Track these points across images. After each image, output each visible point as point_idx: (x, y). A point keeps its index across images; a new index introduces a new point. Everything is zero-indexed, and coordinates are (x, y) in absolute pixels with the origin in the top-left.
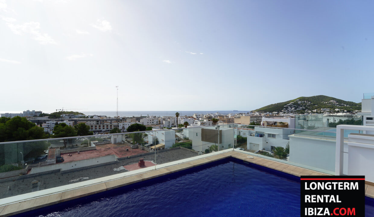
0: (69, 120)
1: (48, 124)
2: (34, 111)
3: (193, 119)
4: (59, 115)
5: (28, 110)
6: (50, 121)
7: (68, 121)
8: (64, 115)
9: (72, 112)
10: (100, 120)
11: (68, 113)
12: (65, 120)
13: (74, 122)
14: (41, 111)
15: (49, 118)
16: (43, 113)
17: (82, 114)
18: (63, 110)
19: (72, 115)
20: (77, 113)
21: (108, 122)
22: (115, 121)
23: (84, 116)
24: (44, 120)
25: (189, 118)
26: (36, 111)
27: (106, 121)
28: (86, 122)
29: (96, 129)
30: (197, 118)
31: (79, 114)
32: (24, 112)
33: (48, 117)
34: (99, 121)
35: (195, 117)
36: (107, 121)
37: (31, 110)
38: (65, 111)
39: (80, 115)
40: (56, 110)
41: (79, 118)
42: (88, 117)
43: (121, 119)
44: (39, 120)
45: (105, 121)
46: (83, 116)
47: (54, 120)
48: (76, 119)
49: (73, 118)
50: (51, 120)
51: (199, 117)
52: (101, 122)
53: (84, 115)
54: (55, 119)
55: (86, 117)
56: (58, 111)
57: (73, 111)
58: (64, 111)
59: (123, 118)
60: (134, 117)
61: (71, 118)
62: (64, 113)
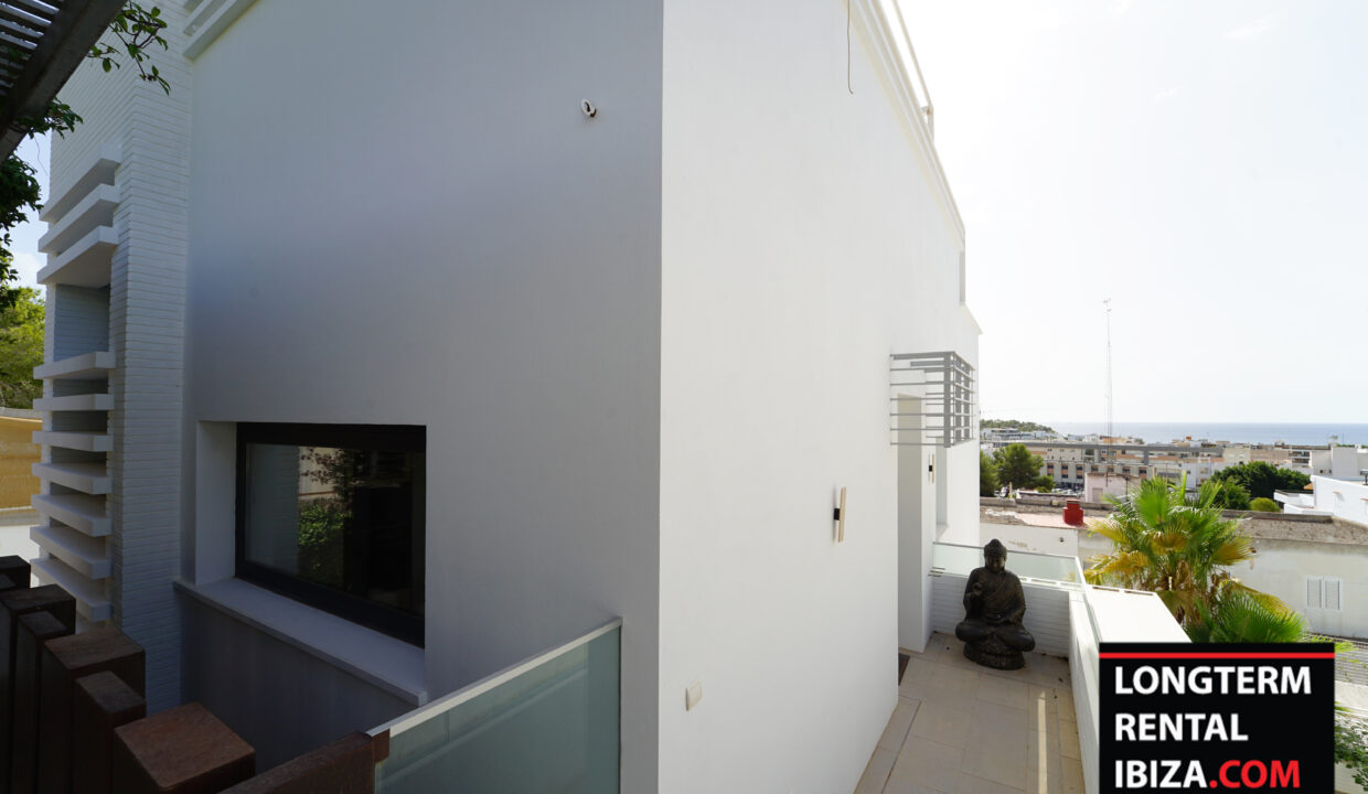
9: (1014, 424)
10: (1097, 447)
11: (1000, 424)
17: (1047, 430)
19: (1010, 431)
20: (1031, 427)
21: (1132, 457)
22: (1165, 453)
23: (1054, 435)
27: (1124, 453)
28: (1045, 449)
31: (1037, 429)
34: (1096, 452)
36: (1127, 452)
39: (1037, 432)
43: (1192, 444)
45: (1119, 452)
46: (1049, 435)
52: (1104, 455)
57: (1017, 420)
59: (1206, 446)
60: (1283, 446)
61: (1006, 439)
62: (991, 425)
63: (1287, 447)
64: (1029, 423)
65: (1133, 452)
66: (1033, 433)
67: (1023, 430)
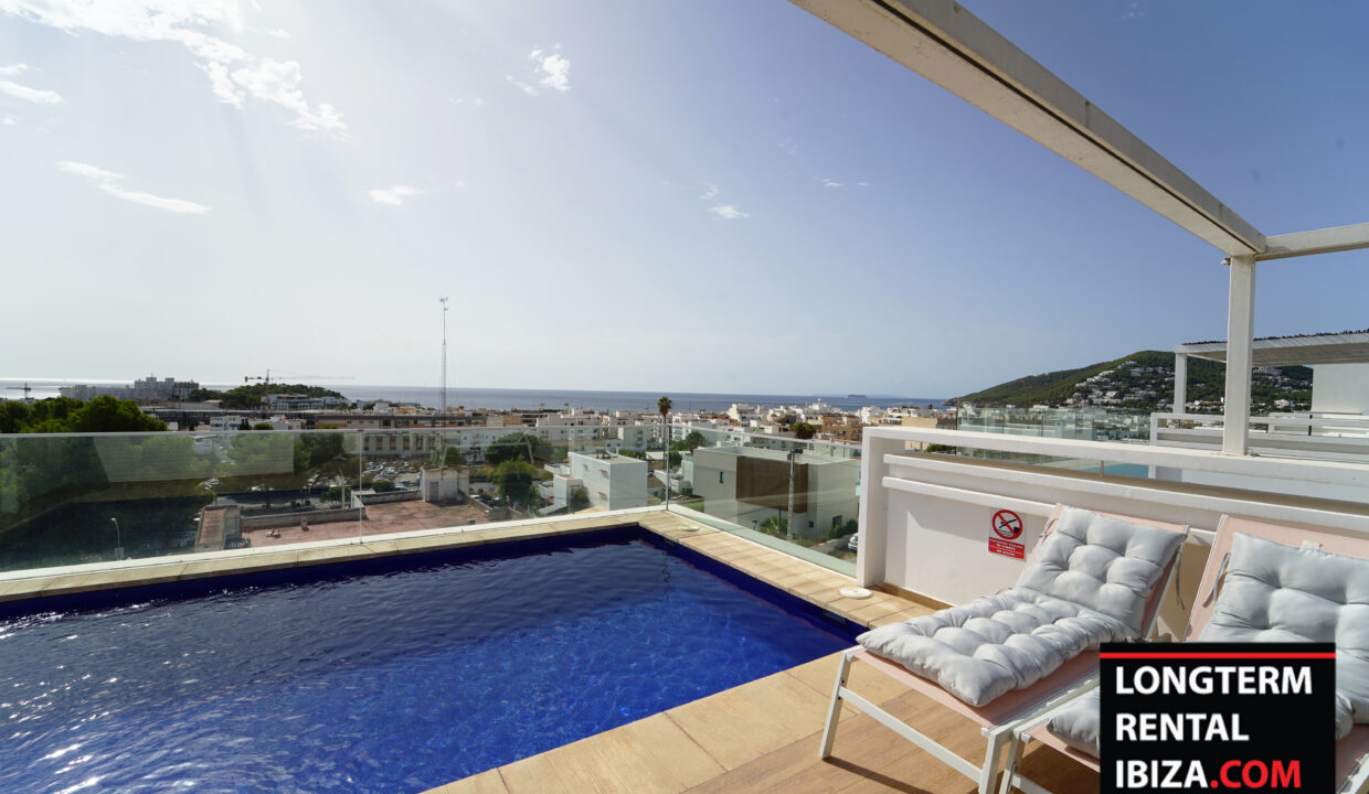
0: (289, 417)
1: (217, 426)
2: (172, 379)
3: (726, 424)
4: (255, 396)
5: (150, 376)
6: (224, 418)
7: (283, 417)
8: (273, 398)
9: (301, 389)
10: (393, 417)
11: (286, 389)
12: (273, 415)
13: (304, 421)
14: (195, 381)
15: (221, 406)
16: (200, 388)
17: (337, 395)
18: (267, 380)
19: (299, 398)
20: (319, 392)
21: (423, 426)
22: (447, 421)
23: (343, 401)
24: (205, 414)
25: (713, 418)
26: (178, 380)
27: (416, 422)
28: (344, 422)
29: (380, 448)
30: (743, 418)
31: (325, 394)
32: (138, 383)
33: (220, 404)
34: (392, 423)
35: (733, 413)
36: (419, 422)
37: (161, 379)
38: (278, 382)
39: (329, 400)
40: (246, 379)
41: (323, 408)
42: (354, 406)
43: (467, 414)
44: (184, 414)
45: (412, 422)
46: (339, 401)
47: (237, 414)
48: (312, 411)
49: (304, 407)
50: (226, 414)
51: (749, 416)
52: (400, 426)
53: (343, 398)
54: (240, 409)
55: (350, 405)
56: (252, 383)
57: (304, 384)
58: (275, 385)
59: (475, 415)
60: (515, 411)
61: (295, 407)
62: (274, 389)
63: (519, 412)
64: (317, 388)
65: (422, 422)
66: (322, 399)
67: (313, 396)
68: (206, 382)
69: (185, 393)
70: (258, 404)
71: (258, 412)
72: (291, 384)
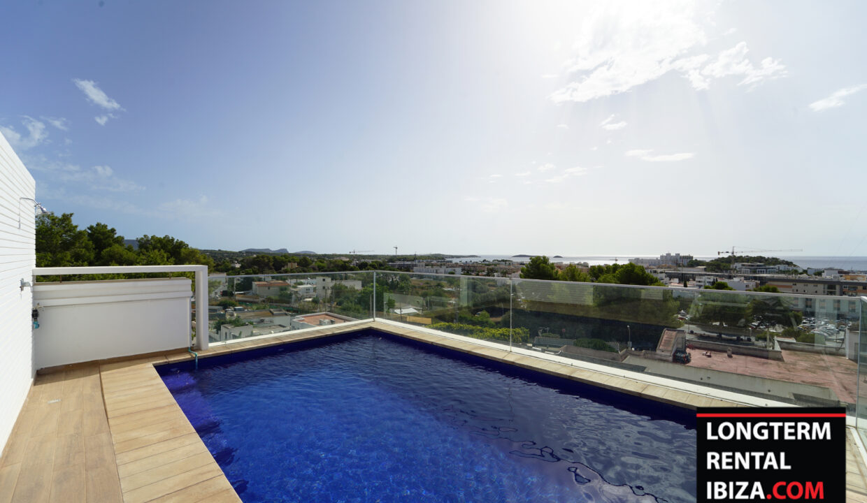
0: (746, 278)
1: (700, 282)
4: (727, 264)
5: (667, 252)
6: (705, 277)
7: (743, 278)
8: (738, 265)
9: (760, 259)
10: (840, 282)
11: (749, 259)
12: (735, 277)
13: (759, 282)
14: (691, 255)
15: (705, 270)
16: (694, 259)
17: (789, 264)
18: (733, 253)
19: (758, 266)
20: (775, 261)
23: (795, 268)
24: (693, 274)
26: (682, 255)
28: (791, 284)
31: (779, 263)
32: (662, 257)
33: (705, 269)
37: (673, 254)
38: (744, 255)
39: (782, 267)
40: (719, 253)
41: (778, 273)
42: (805, 272)
44: (682, 274)
46: (791, 268)
47: (712, 275)
48: (765, 275)
49: (762, 272)
50: (706, 275)
52: (845, 289)
53: (795, 266)
54: (717, 272)
55: (801, 271)
56: (726, 256)
57: (763, 256)
58: (742, 257)
61: (755, 272)
62: (740, 259)
64: (773, 259)
66: (777, 266)
67: (769, 264)
68: (697, 256)
69: (686, 262)
70: (727, 270)
71: (726, 274)
72: (753, 256)
